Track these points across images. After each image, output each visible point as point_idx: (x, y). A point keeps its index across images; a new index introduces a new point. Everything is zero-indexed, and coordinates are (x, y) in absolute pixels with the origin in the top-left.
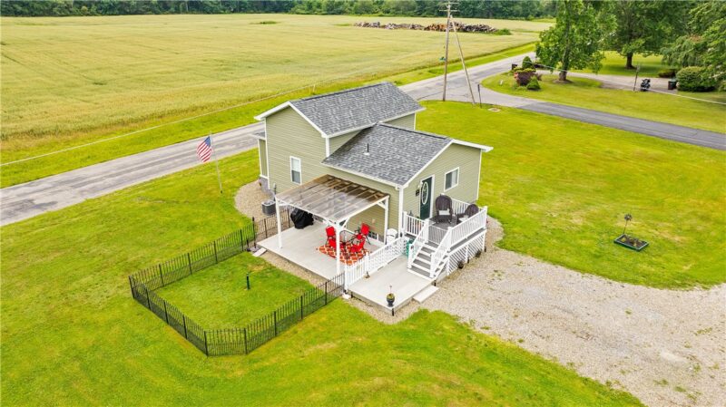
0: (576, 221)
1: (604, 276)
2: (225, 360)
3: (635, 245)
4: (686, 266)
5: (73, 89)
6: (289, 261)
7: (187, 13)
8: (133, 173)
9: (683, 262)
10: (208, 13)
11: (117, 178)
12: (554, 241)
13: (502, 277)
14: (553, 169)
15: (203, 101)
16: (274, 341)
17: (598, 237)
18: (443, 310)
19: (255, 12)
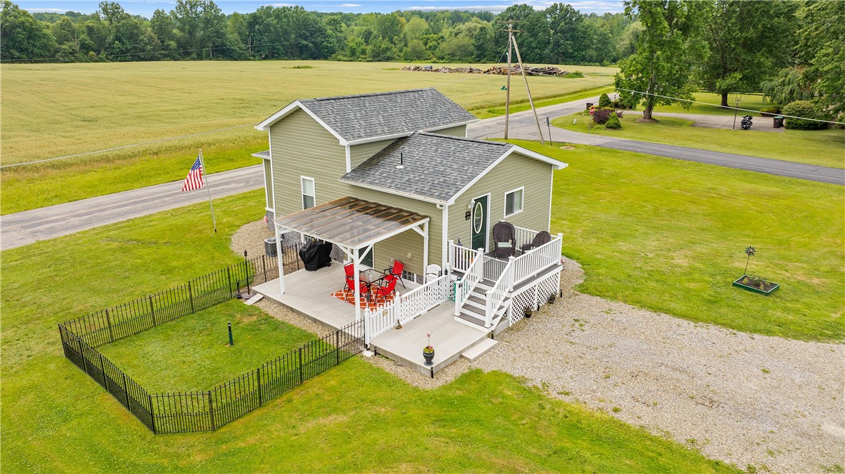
0: (680, 262)
1: (724, 325)
2: (180, 440)
3: (762, 287)
4: (834, 312)
5: (54, 126)
6: (292, 309)
7: (211, 60)
8: (107, 212)
9: (829, 309)
10: (236, 60)
11: (85, 217)
12: (654, 284)
13: (585, 328)
14: (644, 206)
15: (211, 137)
16: (256, 413)
17: (711, 279)
18: (504, 370)
19: (289, 59)
